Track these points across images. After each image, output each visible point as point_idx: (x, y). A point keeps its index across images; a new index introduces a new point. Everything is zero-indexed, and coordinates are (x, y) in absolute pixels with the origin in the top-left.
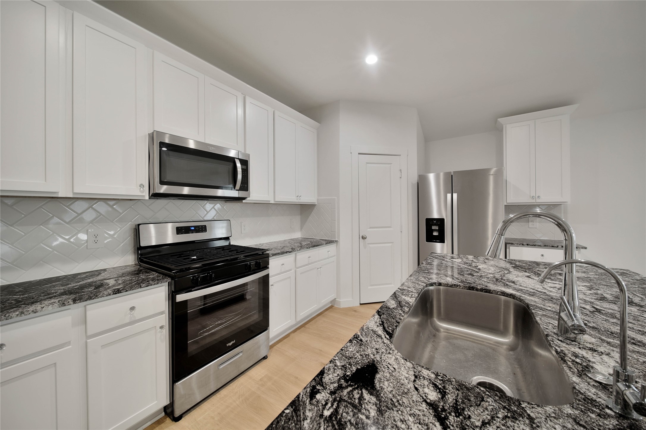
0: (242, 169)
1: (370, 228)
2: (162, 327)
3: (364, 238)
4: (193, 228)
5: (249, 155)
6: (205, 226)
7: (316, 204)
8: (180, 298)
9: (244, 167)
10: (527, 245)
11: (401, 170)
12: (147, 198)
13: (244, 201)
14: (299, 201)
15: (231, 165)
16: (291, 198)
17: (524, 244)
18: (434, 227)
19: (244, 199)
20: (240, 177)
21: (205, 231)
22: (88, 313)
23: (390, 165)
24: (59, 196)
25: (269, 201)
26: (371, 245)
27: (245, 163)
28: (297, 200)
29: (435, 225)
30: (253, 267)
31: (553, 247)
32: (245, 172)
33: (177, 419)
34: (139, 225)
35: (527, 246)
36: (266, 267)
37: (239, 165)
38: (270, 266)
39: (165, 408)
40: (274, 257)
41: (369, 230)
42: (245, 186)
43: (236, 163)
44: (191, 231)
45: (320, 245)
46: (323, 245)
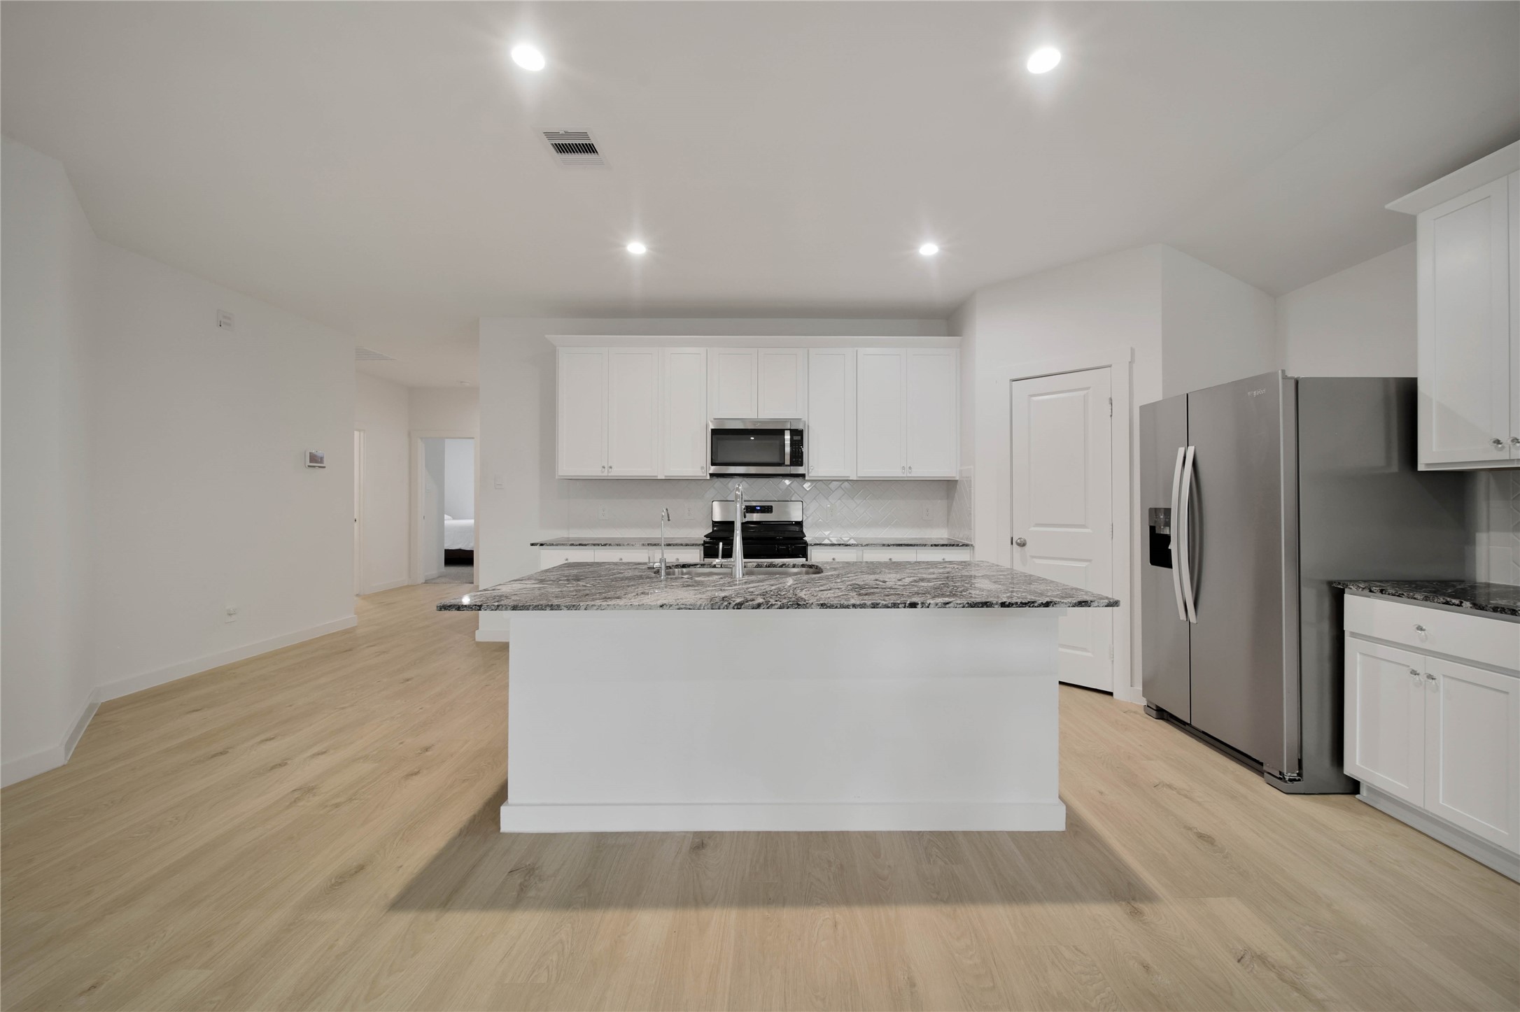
0: (793, 441)
1: (1037, 525)
3: (1022, 544)
4: (759, 508)
6: (772, 506)
7: (957, 479)
9: (796, 438)
11: (1111, 399)
12: (708, 478)
14: (909, 475)
19: (803, 475)
20: (788, 450)
21: (771, 511)
23: (1085, 392)
24: (659, 478)
26: (1038, 561)
27: (798, 435)
28: (903, 473)
32: (795, 444)
34: (713, 501)
35: (1380, 594)
37: (787, 436)
41: (1033, 529)
42: (795, 462)
43: (784, 435)
44: (758, 511)
45: (917, 545)
46: (925, 545)
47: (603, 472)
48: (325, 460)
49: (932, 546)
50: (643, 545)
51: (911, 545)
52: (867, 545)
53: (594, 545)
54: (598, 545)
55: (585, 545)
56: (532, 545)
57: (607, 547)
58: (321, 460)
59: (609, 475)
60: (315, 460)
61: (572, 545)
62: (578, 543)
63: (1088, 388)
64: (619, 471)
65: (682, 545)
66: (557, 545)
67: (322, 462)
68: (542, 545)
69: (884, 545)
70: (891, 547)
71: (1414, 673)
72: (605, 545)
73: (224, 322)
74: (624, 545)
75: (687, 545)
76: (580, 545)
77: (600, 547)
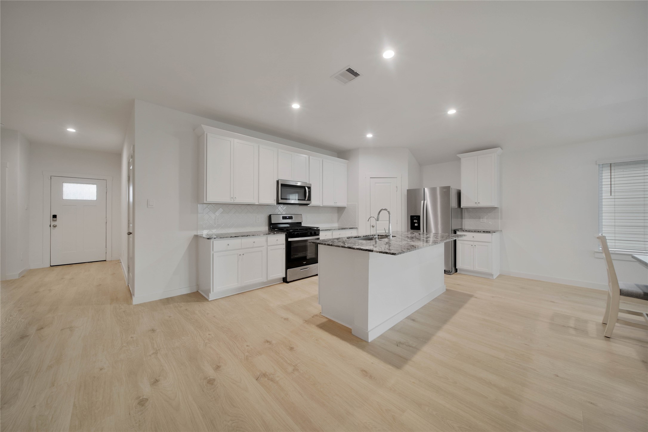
0: (308, 191)
2: (284, 249)
3: (374, 227)
4: (288, 217)
5: (311, 184)
6: (292, 216)
7: (345, 206)
8: (290, 240)
9: (309, 190)
10: (466, 231)
11: (397, 187)
12: (276, 204)
13: (308, 205)
14: (336, 205)
15: (304, 189)
16: (331, 204)
17: (464, 230)
18: (415, 221)
19: (309, 204)
20: (307, 194)
21: (292, 218)
22: (268, 239)
23: (390, 184)
25: (320, 205)
27: (309, 188)
29: (416, 219)
30: (313, 234)
31: (478, 232)
32: (310, 192)
33: (288, 282)
34: (271, 215)
36: (318, 235)
37: (307, 189)
38: (320, 235)
39: (283, 278)
40: (322, 231)
42: (309, 199)
44: (287, 219)
47: (231, 200)
50: (264, 235)
53: (242, 236)
54: (244, 236)
55: (238, 237)
57: (248, 237)
59: (234, 202)
61: (231, 237)
64: (238, 200)
70: (340, 230)
71: (472, 245)
72: (247, 236)
74: (256, 235)
76: (235, 237)
77: (245, 237)
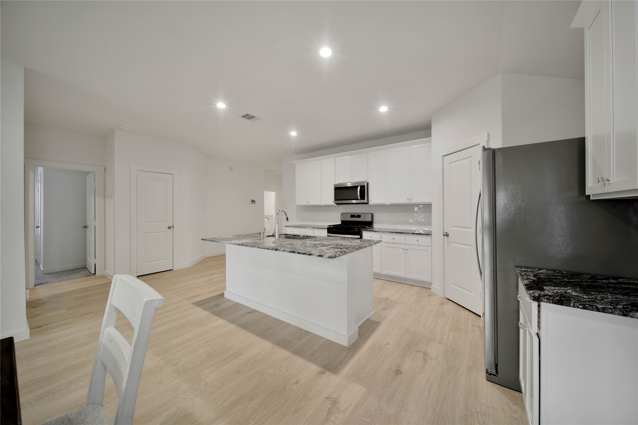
1: (453, 226)
6: (360, 215)
7: (432, 203)
9: (362, 189)
11: (479, 161)
21: (361, 217)
23: (470, 159)
24: (322, 205)
25: (385, 203)
26: (453, 244)
41: (451, 228)
42: (363, 198)
43: (358, 188)
44: (356, 217)
45: (405, 233)
46: (409, 233)
47: (306, 204)
48: (256, 201)
49: (411, 234)
50: (311, 228)
51: (402, 233)
52: (384, 232)
53: (299, 227)
55: (297, 227)
56: (285, 226)
57: (302, 228)
58: (254, 201)
59: (308, 204)
60: (253, 201)
62: (295, 226)
63: (472, 157)
64: (311, 203)
65: (321, 228)
66: (290, 227)
67: (255, 202)
68: (287, 226)
69: (390, 232)
70: (394, 233)
72: (302, 227)
73: (231, 169)
75: (323, 228)
76: (296, 227)
